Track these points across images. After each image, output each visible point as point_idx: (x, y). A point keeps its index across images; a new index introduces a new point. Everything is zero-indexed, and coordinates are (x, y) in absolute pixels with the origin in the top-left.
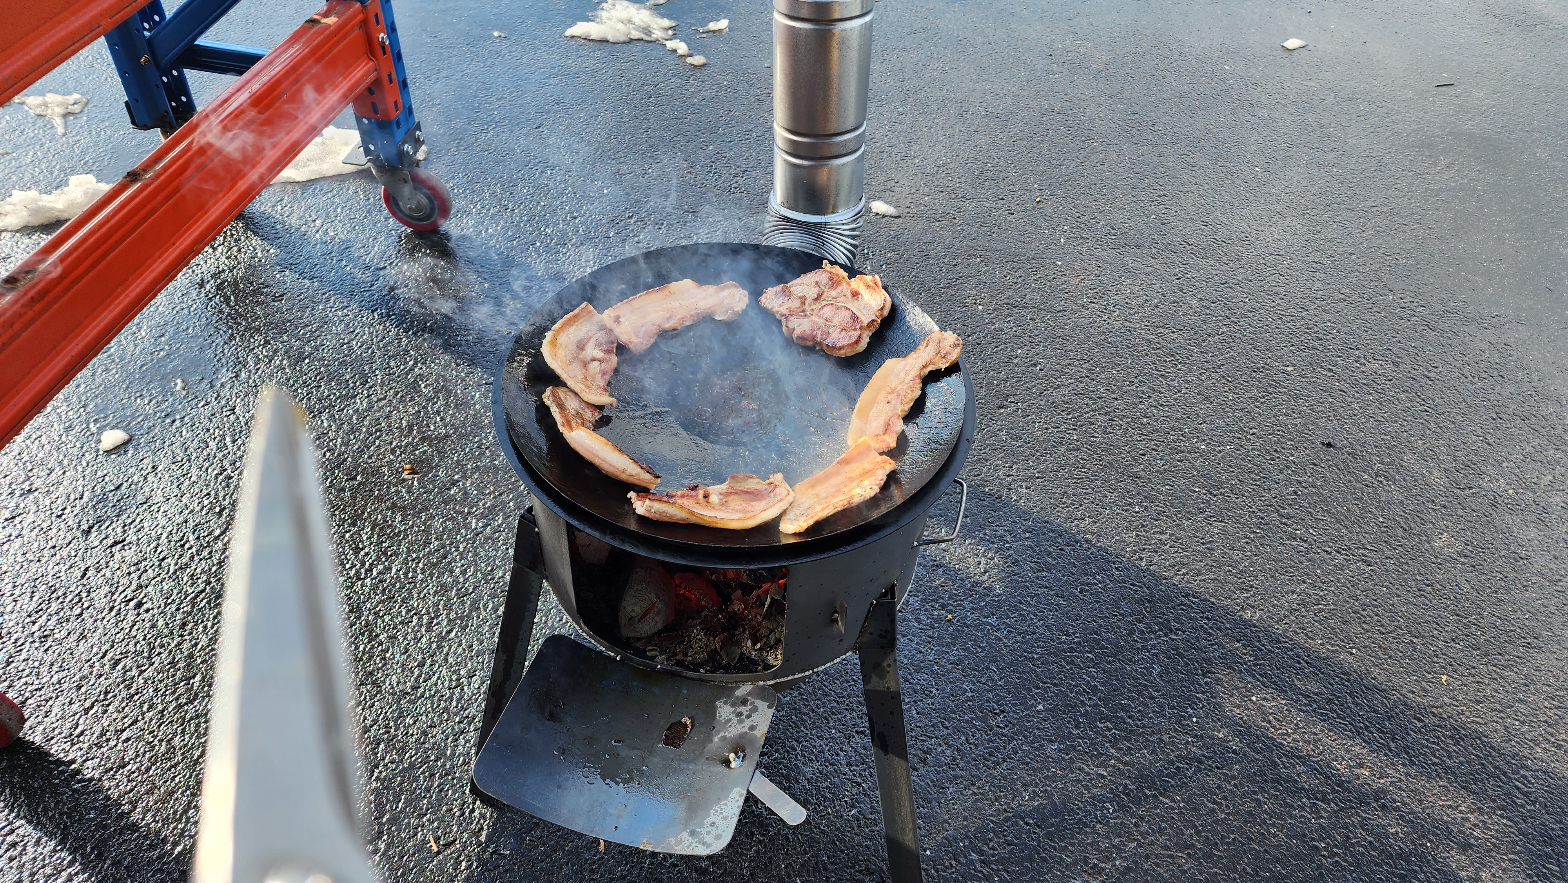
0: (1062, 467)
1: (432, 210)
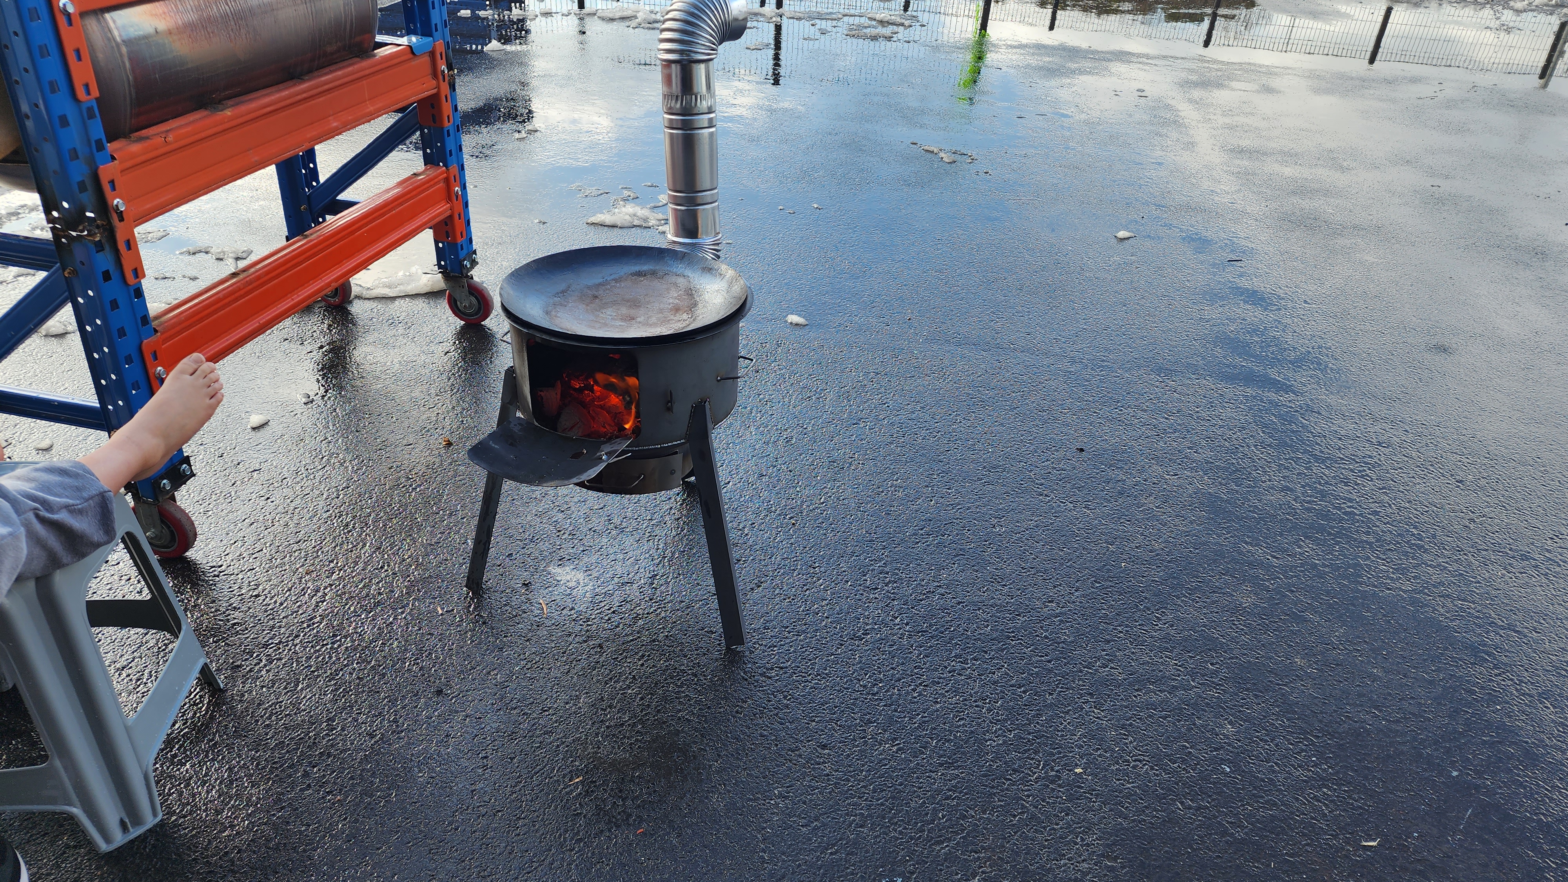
1: (480, 309)
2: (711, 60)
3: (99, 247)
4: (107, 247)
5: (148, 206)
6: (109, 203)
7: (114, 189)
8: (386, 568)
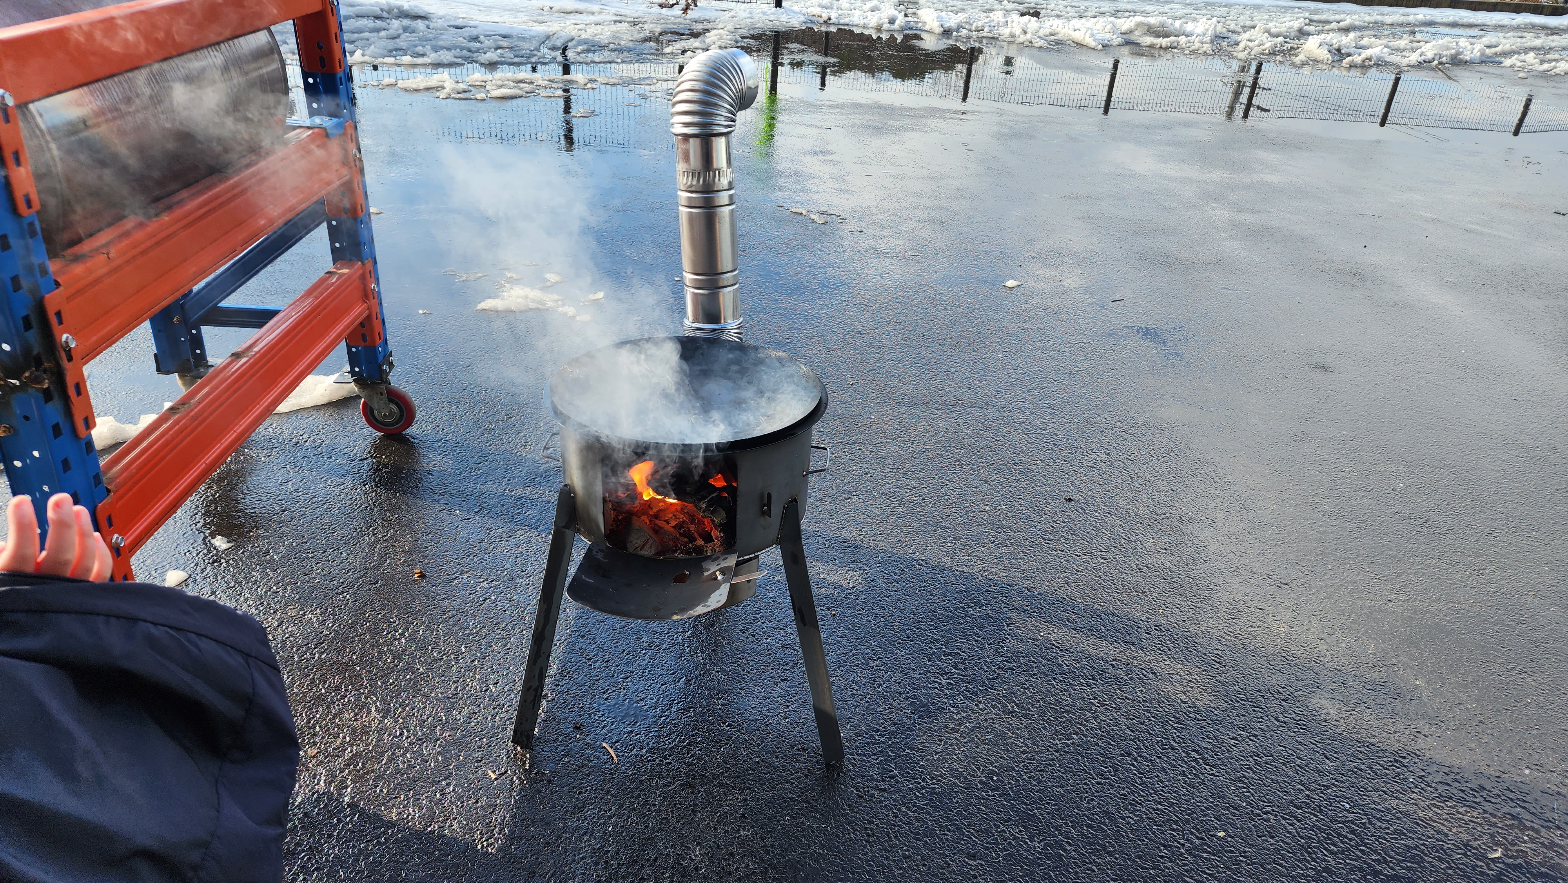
0: (896, 527)
1: (401, 416)
2: (733, 131)
3: (47, 395)
4: (56, 396)
5: (94, 339)
6: (58, 341)
7: (61, 322)
8: (406, 733)
